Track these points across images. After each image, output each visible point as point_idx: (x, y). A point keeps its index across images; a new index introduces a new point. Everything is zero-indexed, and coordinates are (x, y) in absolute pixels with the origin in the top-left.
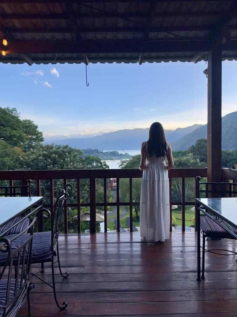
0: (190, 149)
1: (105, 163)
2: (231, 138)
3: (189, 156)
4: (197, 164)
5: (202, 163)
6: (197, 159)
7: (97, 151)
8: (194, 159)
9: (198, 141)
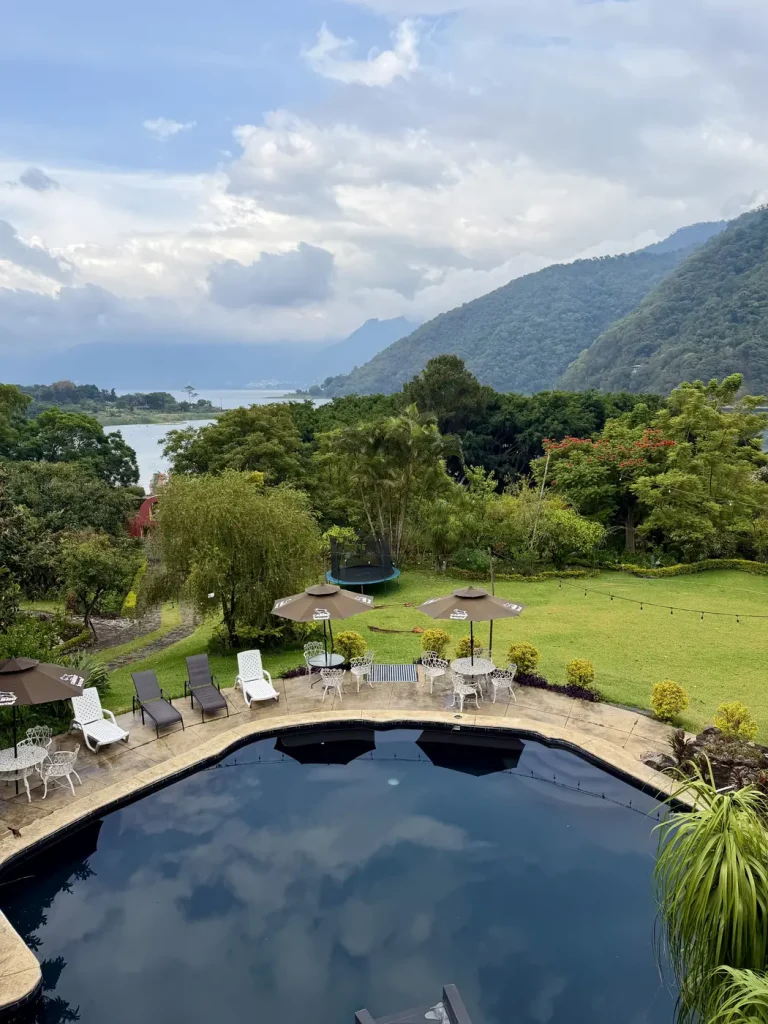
0: (405, 390)
1: (118, 439)
2: (522, 357)
3: (406, 414)
4: (434, 440)
5: (449, 437)
6: (432, 425)
7: (90, 392)
8: (425, 426)
9: (431, 362)
